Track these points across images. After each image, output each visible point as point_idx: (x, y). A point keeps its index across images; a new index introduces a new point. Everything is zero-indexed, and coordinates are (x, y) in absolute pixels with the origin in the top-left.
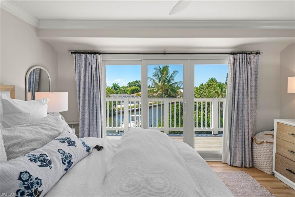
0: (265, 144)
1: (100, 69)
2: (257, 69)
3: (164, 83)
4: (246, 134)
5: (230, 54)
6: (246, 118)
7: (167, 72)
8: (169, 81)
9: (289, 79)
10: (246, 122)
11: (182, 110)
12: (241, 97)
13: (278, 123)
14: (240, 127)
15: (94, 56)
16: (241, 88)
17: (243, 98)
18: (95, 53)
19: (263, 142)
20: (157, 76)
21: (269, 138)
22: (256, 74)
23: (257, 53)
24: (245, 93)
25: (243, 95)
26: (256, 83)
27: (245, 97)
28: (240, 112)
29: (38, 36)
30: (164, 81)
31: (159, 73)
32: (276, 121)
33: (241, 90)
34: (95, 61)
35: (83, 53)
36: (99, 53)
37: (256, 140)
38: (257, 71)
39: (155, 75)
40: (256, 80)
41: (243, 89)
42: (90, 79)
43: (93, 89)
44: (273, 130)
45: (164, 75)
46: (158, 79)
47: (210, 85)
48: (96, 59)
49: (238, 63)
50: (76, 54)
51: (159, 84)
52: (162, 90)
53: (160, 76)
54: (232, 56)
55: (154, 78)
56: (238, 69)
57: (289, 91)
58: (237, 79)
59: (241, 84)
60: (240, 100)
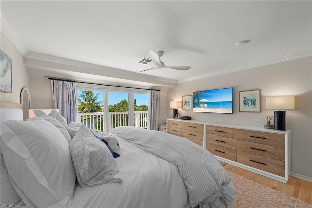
0: (164, 129)
1: (75, 92)
2: (159, 97)
3: (90, 102)
4: (157, 127)
5: (150, 90)
6: (156, 120)
7: (92, 94)
8: (93, 101)
9: (171, 102)
10: (156, 121)
11: (102, 122)
12: (154, 110)
13: (168, 120)
14: (154, 124)
15: (71, 83)
16: (154, 106)
17: (155, 111)
18: (72, 81)
19: (163, 129)
20: (83, 97)
21: (164, 127)
22: (159, 100)
23: (160, 91)
24: (156, 108)
25: (155, 109)
26: (159, 104)
27: (156, 110)
28: (154, 117)
29: (24, 63)
30: (90, 101)
31: (85, 95)
32: (167, 119)
33: (154, 107)
34: (72, 87)
35: (60, 80)
36: (75, 82)
37: (160, 128)
38: (159, 98)
39: (82, 96)
40: (159, 102)
41: (155, 106)
42: (68, 99)
43: (70, 106)
44: (166, 124)
45: (89, 96)
46: (84, 99)
47: (124, 104)
48: (73, 86)
49: (153, 94)
50: (54, 80)
51: (85, 103)
52: (88, 107)
53: (86, 97)
54: (150, 91)
55: (81, 98)
56: (153, 97)
57: (171, 107)
58: (153, 101)
59: (154, 104)
60: (154, 111)
